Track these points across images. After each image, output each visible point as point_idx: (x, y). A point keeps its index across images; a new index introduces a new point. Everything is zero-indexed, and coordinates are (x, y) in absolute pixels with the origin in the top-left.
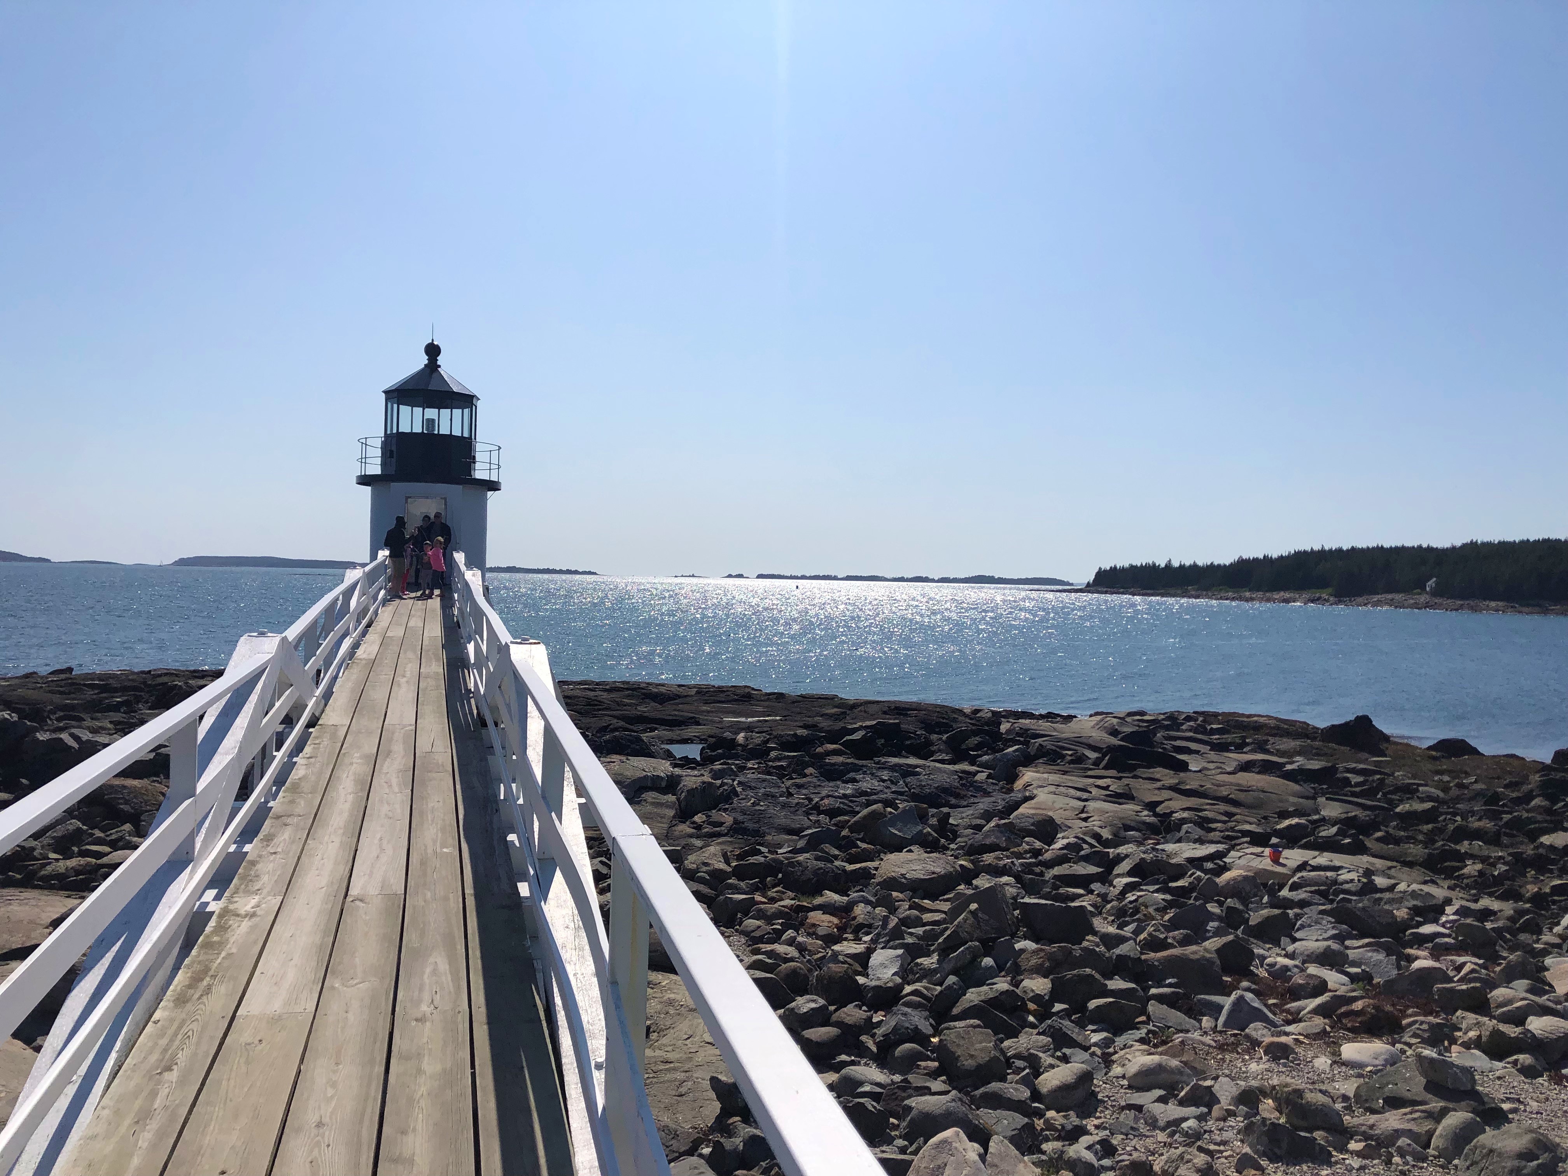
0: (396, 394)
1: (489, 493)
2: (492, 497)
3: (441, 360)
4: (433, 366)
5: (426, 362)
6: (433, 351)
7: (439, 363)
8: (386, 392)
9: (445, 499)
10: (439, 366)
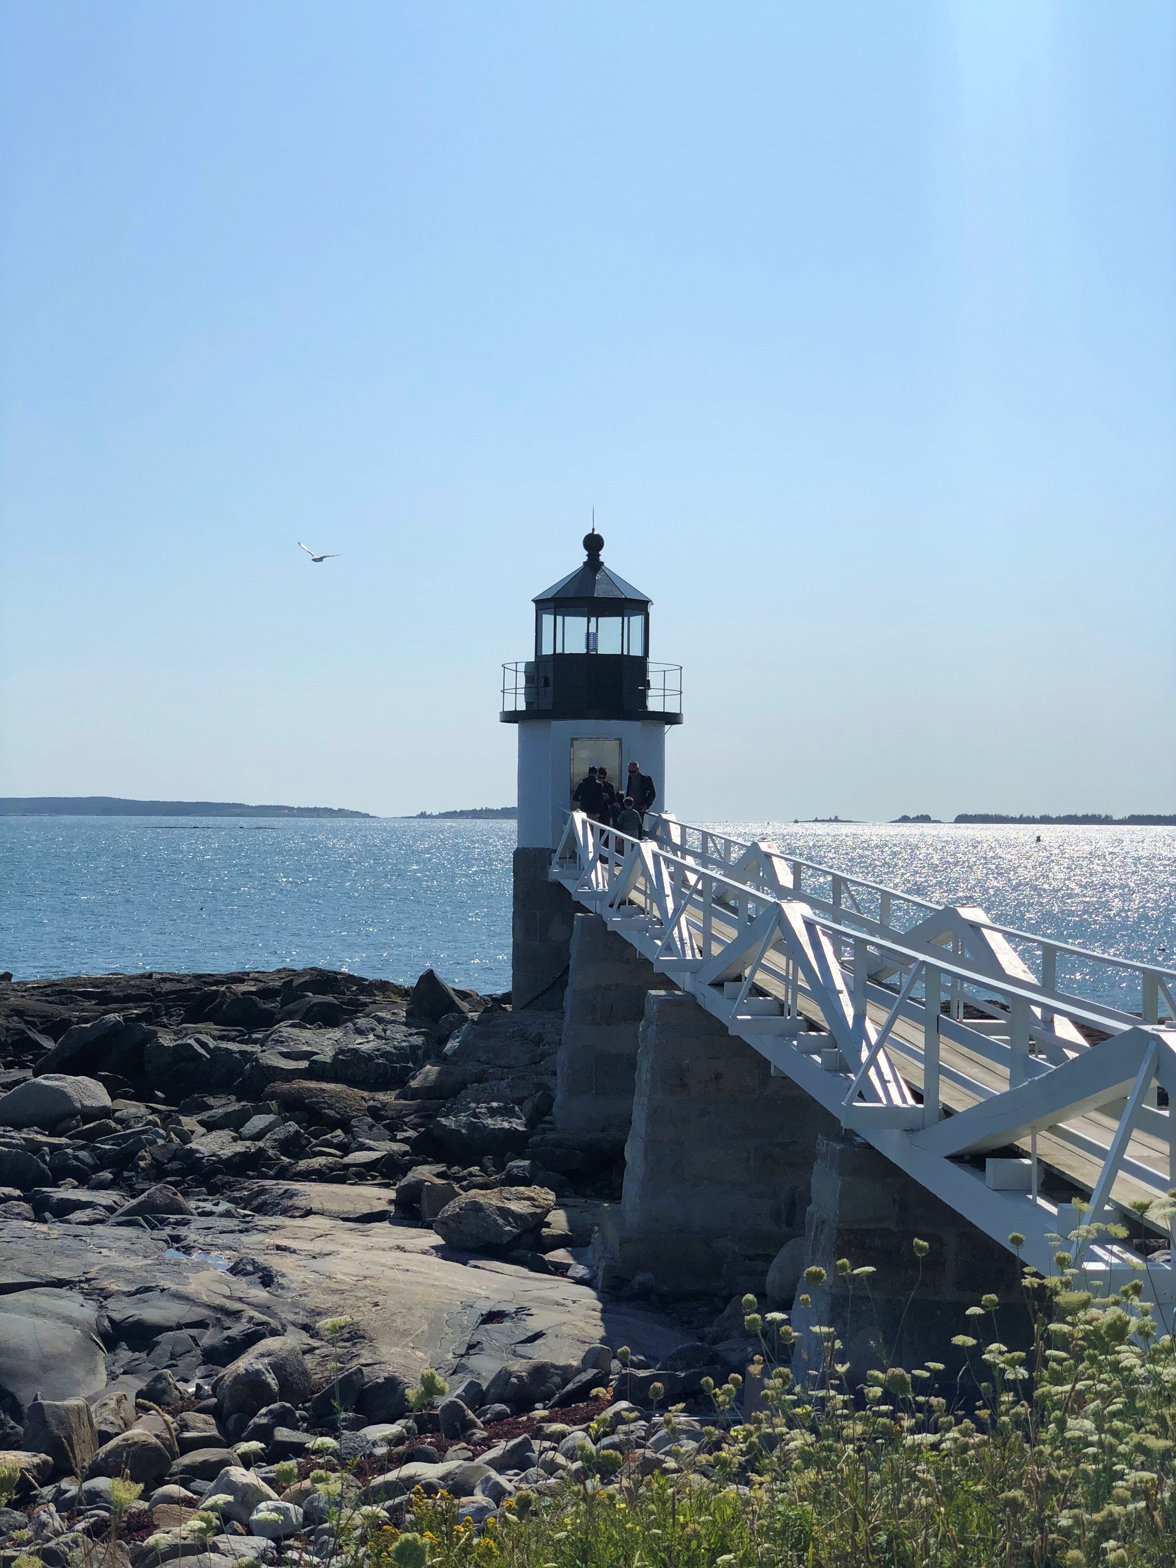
0: (552, 604)
1: (667, 727)
2: (671, 732)
3: (604, 556)
4: (593, 564)
5: (586, 559)
6: (593, 543)
7: (601, 559)
8: (537, 601)
9: (620, 740)
10: (602, 563)
